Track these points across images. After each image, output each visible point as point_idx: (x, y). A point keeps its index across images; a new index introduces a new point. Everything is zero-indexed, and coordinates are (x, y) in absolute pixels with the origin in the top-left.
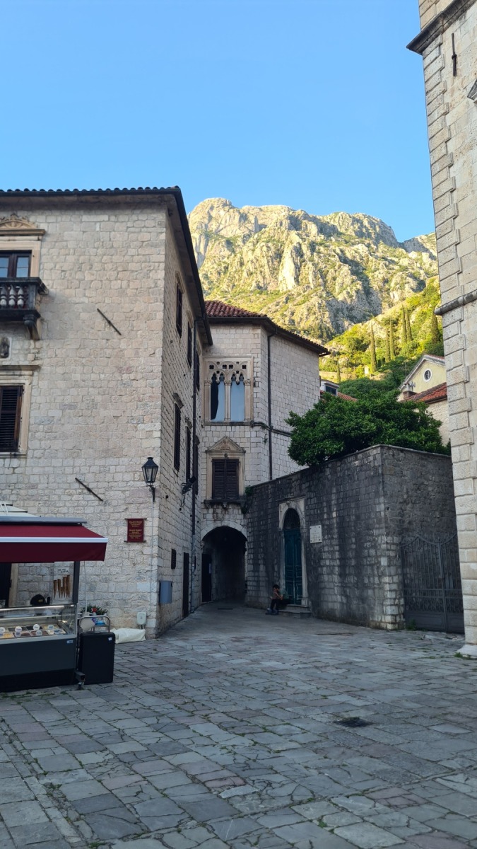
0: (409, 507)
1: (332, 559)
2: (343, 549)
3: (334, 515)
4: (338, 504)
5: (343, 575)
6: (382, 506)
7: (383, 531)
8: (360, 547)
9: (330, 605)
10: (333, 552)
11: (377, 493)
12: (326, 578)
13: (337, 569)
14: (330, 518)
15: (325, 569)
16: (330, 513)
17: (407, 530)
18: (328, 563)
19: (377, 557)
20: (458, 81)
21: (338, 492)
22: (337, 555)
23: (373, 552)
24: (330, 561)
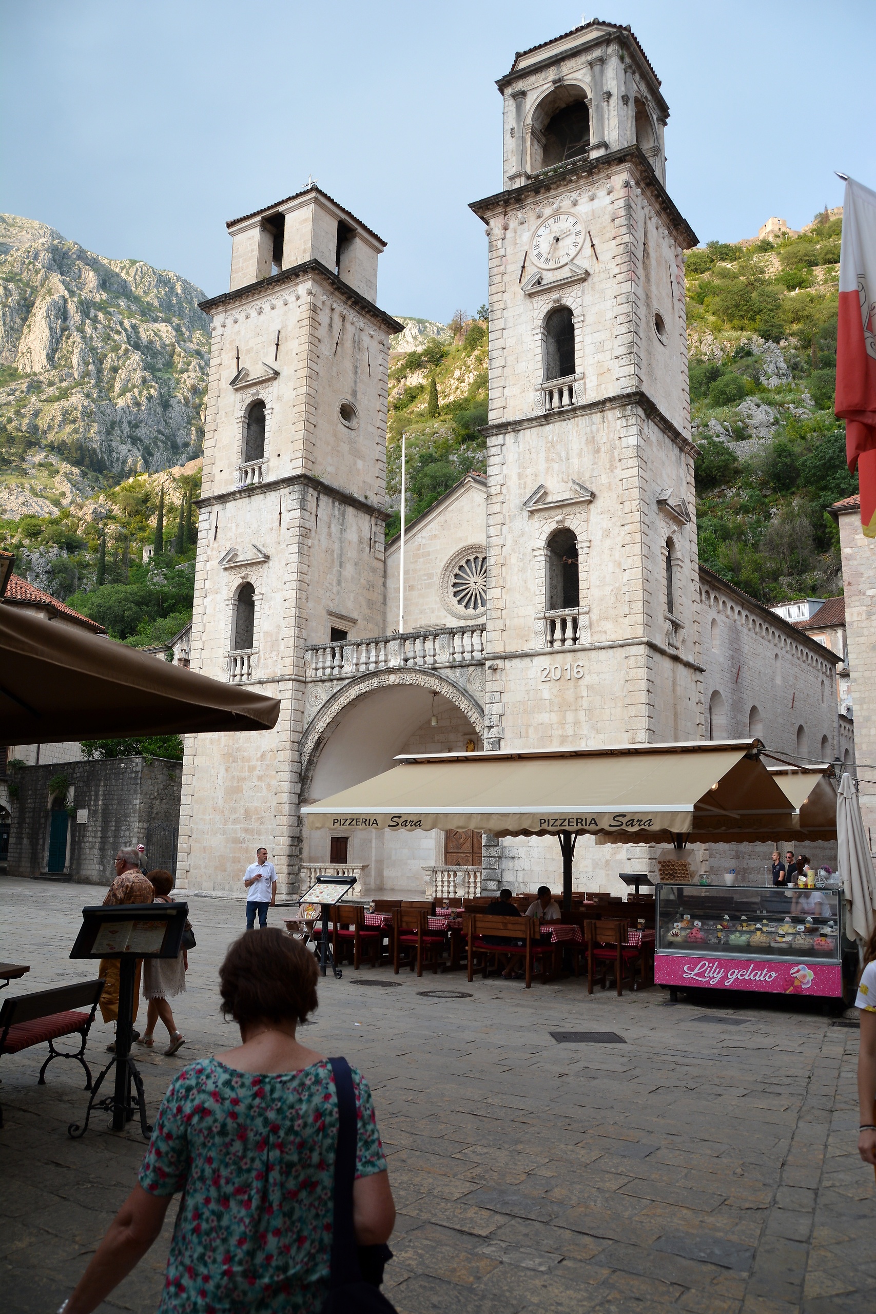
0: (157, 802)
1: (95, 837)
2: (104, 830)
3: (100, 803)
4: (104, 795)
5: (102, 849)
6: (138, 801)
7: (136, 819)
8: (118, 829)
9: (89, 873)
10: (96, 832)
11: (135, 791)
12: (87, 851)
13: (97, 845)
14: (96, 805)
15: (87, 844)
16: (96, 800)
17: (154, 818)
18: (90, 839)
19: (130, 837)
20: (216, 545)
21: (105, 786)
22: (99, 834)
23: (127, 833)
24: (92, 839)
